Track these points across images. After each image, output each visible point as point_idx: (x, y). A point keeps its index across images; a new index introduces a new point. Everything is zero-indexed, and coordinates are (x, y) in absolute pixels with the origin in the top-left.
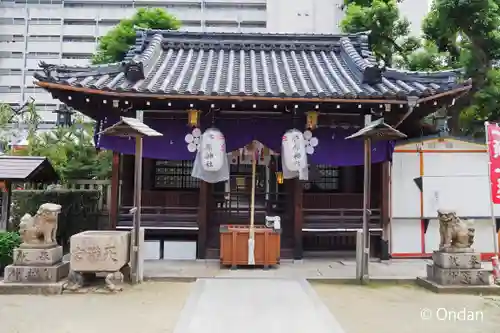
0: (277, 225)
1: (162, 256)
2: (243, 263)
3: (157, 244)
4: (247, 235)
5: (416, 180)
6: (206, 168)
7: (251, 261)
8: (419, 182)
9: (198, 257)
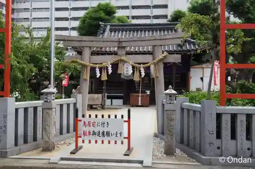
0: (148, 93)
1: (112, 105)
2: (137, 105)
3: (110, 100)
4: (138, 96)
5: (201, 78)
6: (125, 75)
7: (140, 104)
8: (202, 79)
9: (123, 104)
